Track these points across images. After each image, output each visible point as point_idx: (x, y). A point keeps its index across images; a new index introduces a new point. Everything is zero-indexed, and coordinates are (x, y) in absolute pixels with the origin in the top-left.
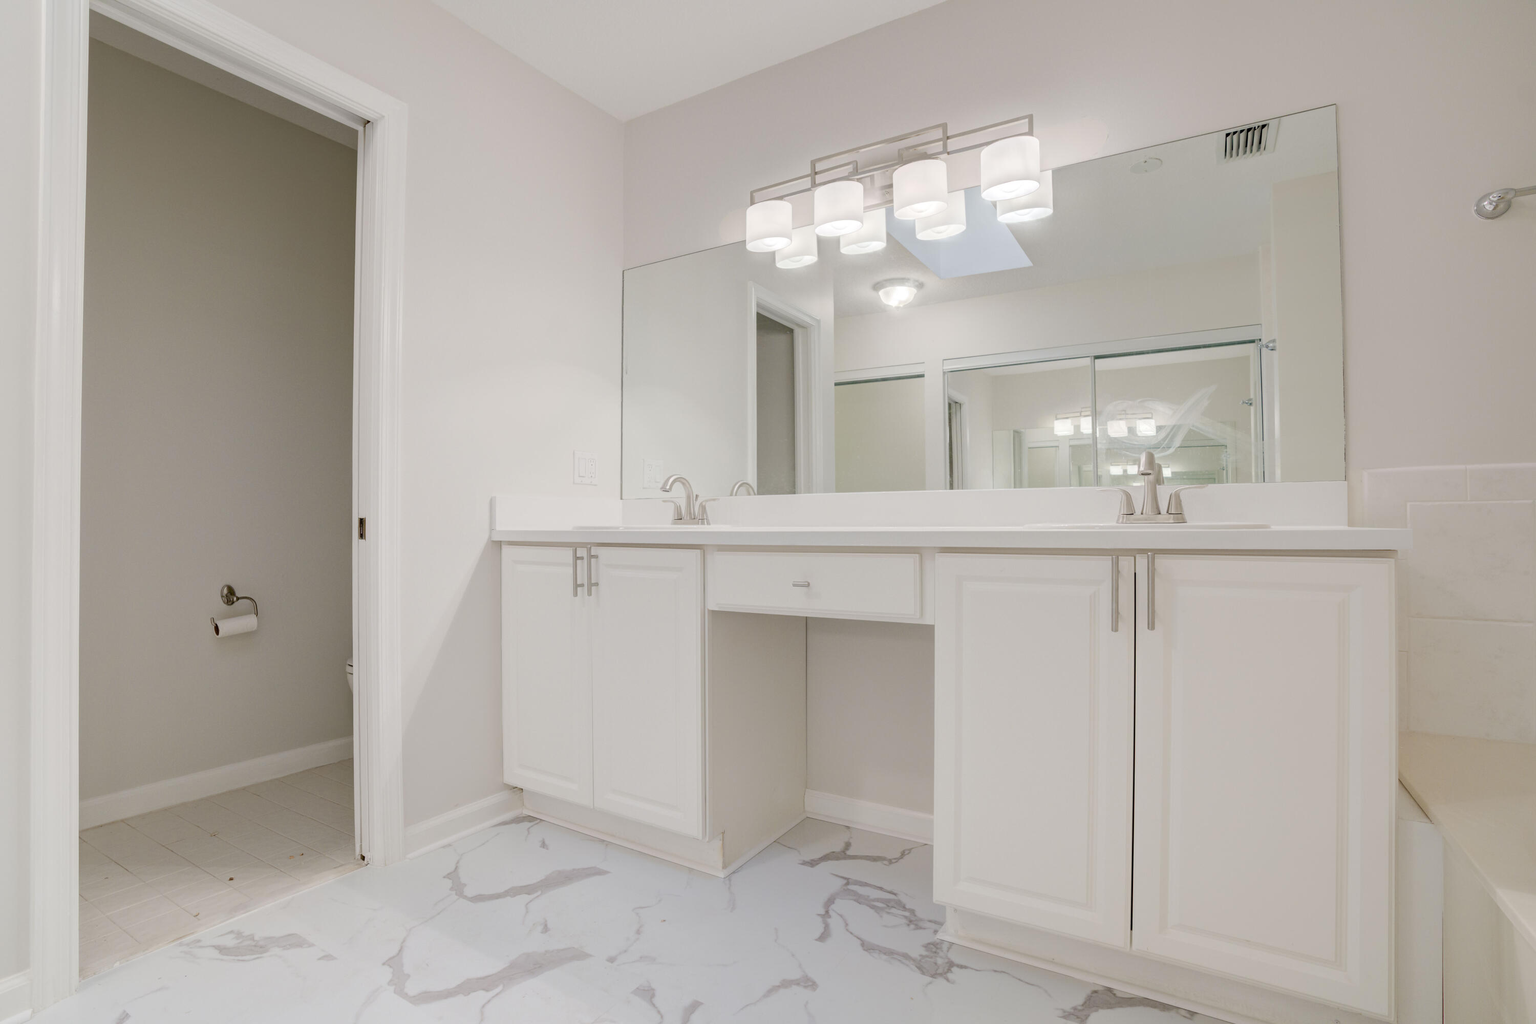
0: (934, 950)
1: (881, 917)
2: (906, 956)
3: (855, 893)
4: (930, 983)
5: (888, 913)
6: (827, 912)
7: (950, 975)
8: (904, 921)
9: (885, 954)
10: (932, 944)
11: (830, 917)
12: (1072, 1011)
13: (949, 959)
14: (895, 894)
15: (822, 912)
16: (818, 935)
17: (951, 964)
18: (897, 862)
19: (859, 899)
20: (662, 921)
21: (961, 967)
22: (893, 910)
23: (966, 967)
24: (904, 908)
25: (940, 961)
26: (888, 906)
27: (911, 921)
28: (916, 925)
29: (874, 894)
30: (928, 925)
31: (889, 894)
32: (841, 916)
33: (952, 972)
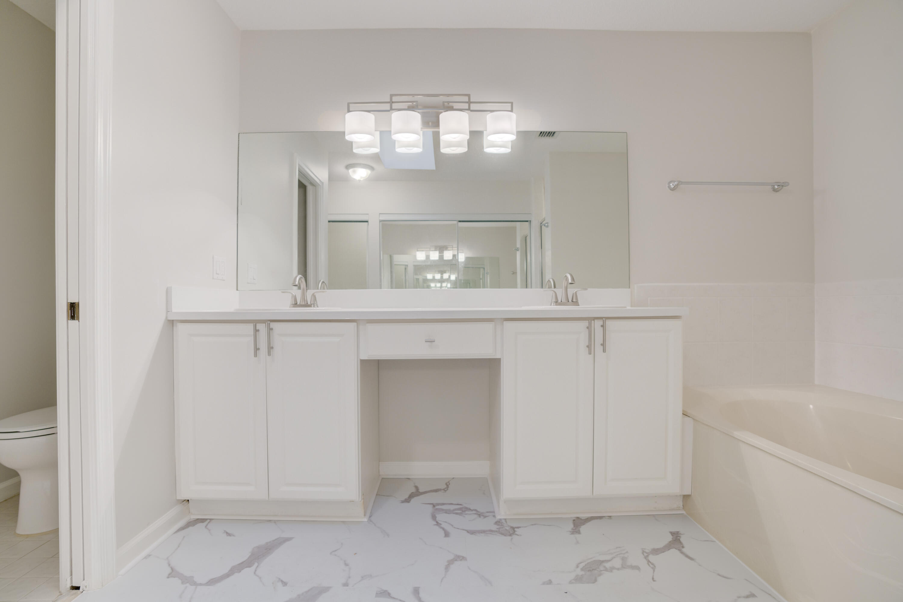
0: (500, 524)
1: (464, 517)
2: (491, 531)
3: (442, 510)
4: (512, 539)
5: (466, 514)
6: (437, 522)
7: (516, 533)
8: (476, 516)
9: (481, 533)
10: (498, 522)
11: (441, 524)
12: (572, 530)
13: (510, 526)
14: (461, 505)
15: (435, 523)
16: (443, 535)
17: (513, 528)
18: (447, 490)
19: (447, 512)
20: (354, 554)
21: (518, 528)
22: (467, 512)
23: (520, 527)
24: (470, 510)
25: (507, 528)
26: (463, 511)
27: (479, 515)
28: (483, 516)
29: (452, 507)
30: (488, 514)
31: (457, 505)
32: (446, 522)
33: (516, 531)
